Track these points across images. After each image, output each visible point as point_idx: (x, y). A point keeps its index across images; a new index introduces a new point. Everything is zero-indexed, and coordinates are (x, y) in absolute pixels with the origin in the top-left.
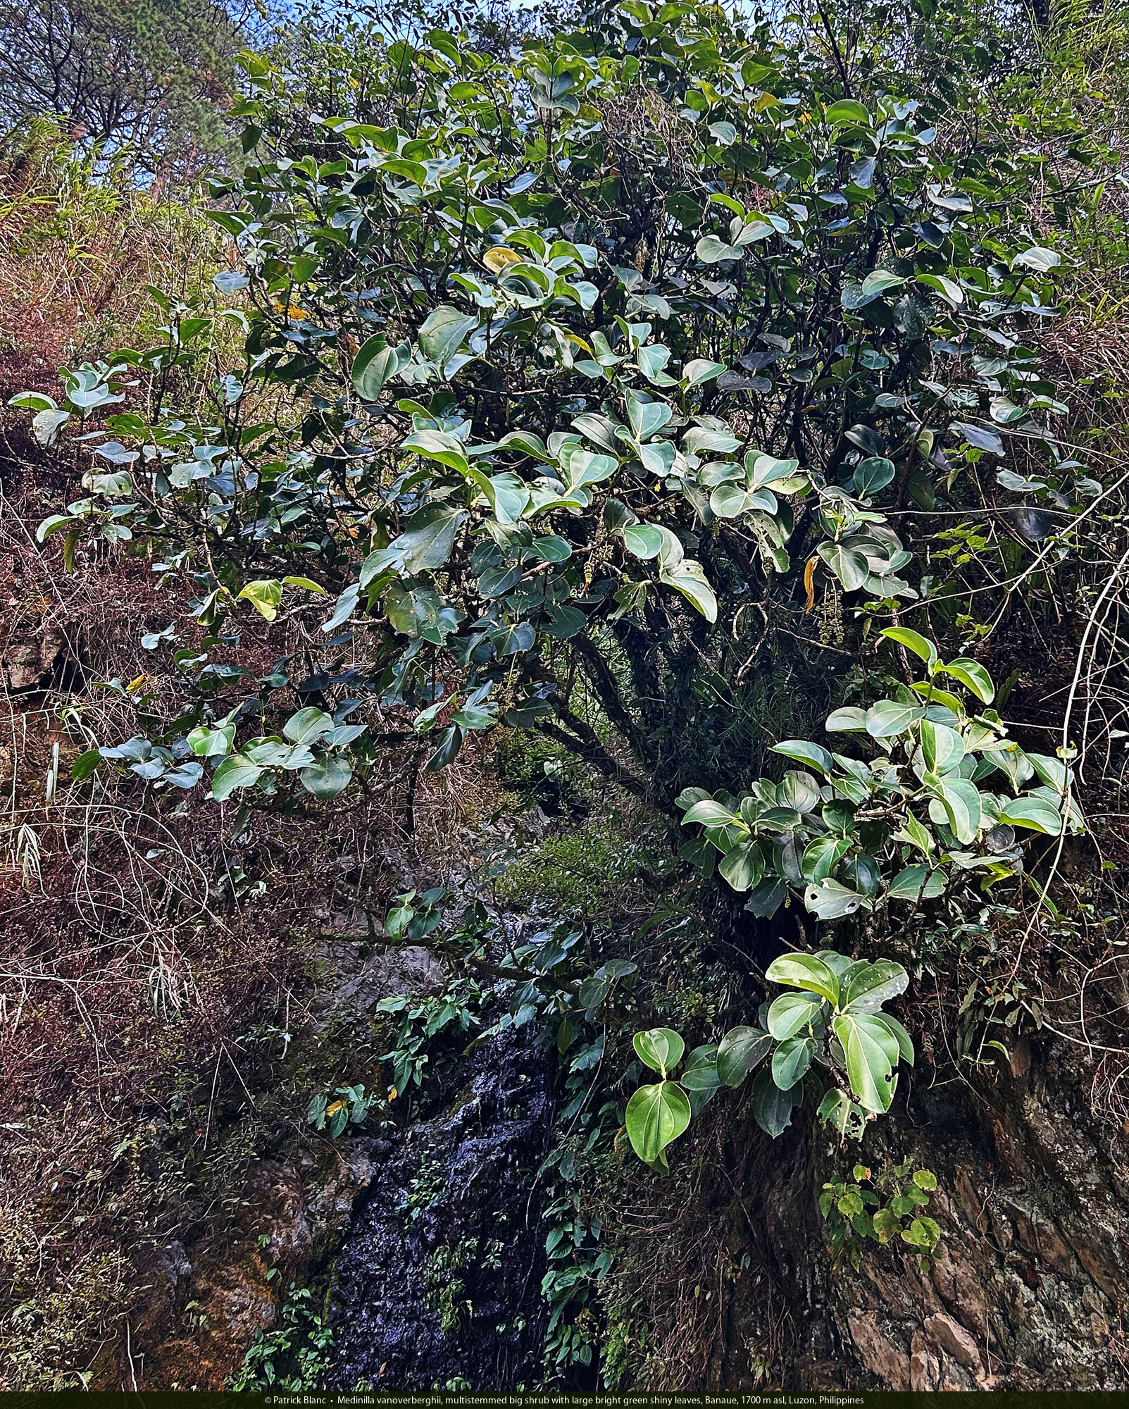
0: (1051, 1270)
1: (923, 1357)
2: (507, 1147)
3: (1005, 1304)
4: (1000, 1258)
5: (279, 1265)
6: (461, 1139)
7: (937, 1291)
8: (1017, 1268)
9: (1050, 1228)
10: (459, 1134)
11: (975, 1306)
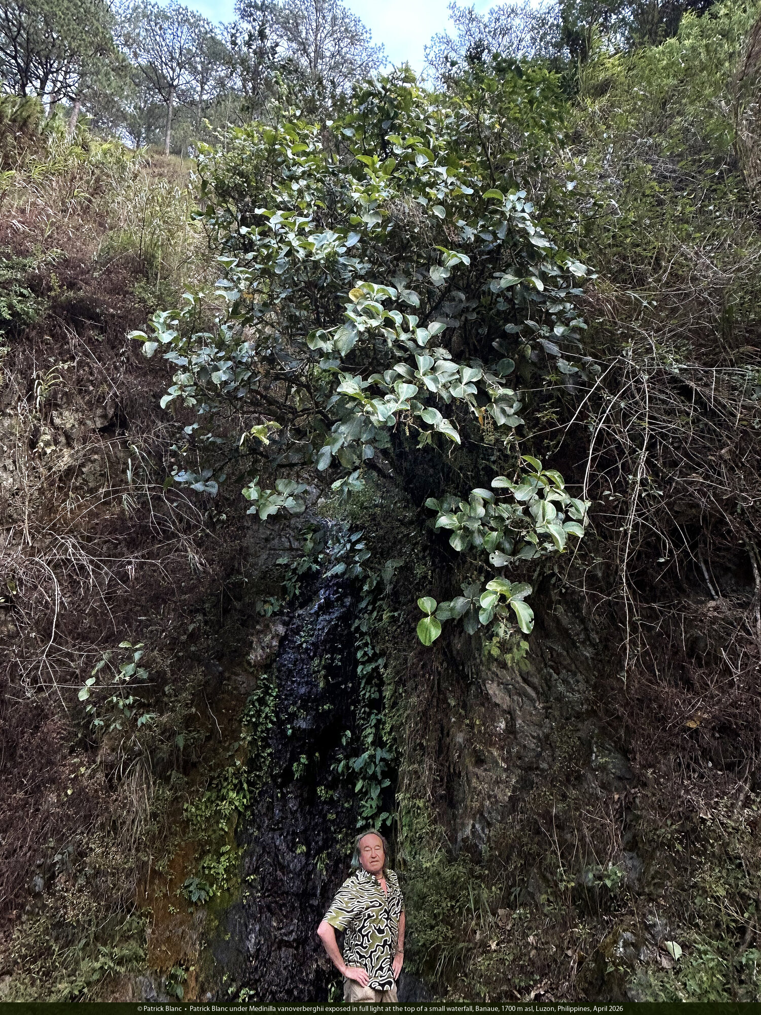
0: (565, 668)
1: (515, 698)
2: (338, 619)
3: (547, 680)
4: (546, 664)
5: (255, 666)
6: (318, 616)
7: (521, 675)
8: (552, 667)
9: (565, 653)
10: (317, 614)
11: (535, 681)
